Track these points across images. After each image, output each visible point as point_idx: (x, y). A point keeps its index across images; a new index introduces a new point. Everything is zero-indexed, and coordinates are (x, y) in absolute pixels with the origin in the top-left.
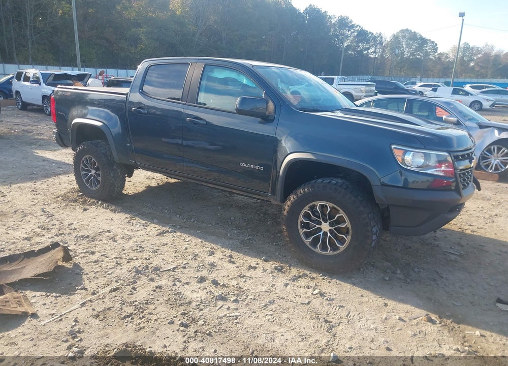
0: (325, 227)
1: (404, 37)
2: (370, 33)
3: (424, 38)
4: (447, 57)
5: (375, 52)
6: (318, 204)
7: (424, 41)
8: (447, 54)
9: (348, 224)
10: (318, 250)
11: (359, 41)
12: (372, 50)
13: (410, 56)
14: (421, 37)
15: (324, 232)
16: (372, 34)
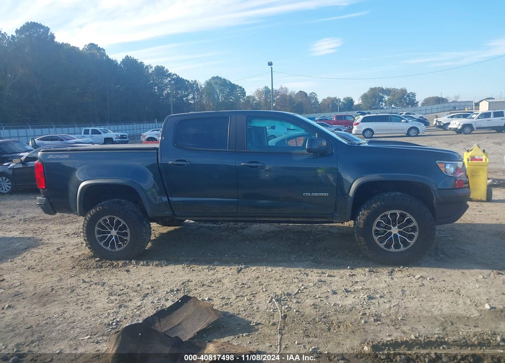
0: (395, 230)
1: (216, 83)
2: (186, 80)
3: (233, 84)
4: (254, 100)
5: (193, 98)
6: (388, 213)
7: (233, 87)
8: (253, 97)
9: (415, 223)
10: (393, 249)
11: (177, 89)
12: (191, 96)
13: (224, 100)
14: (230, 83)
15: (394, 234)
16: (189, 82)
